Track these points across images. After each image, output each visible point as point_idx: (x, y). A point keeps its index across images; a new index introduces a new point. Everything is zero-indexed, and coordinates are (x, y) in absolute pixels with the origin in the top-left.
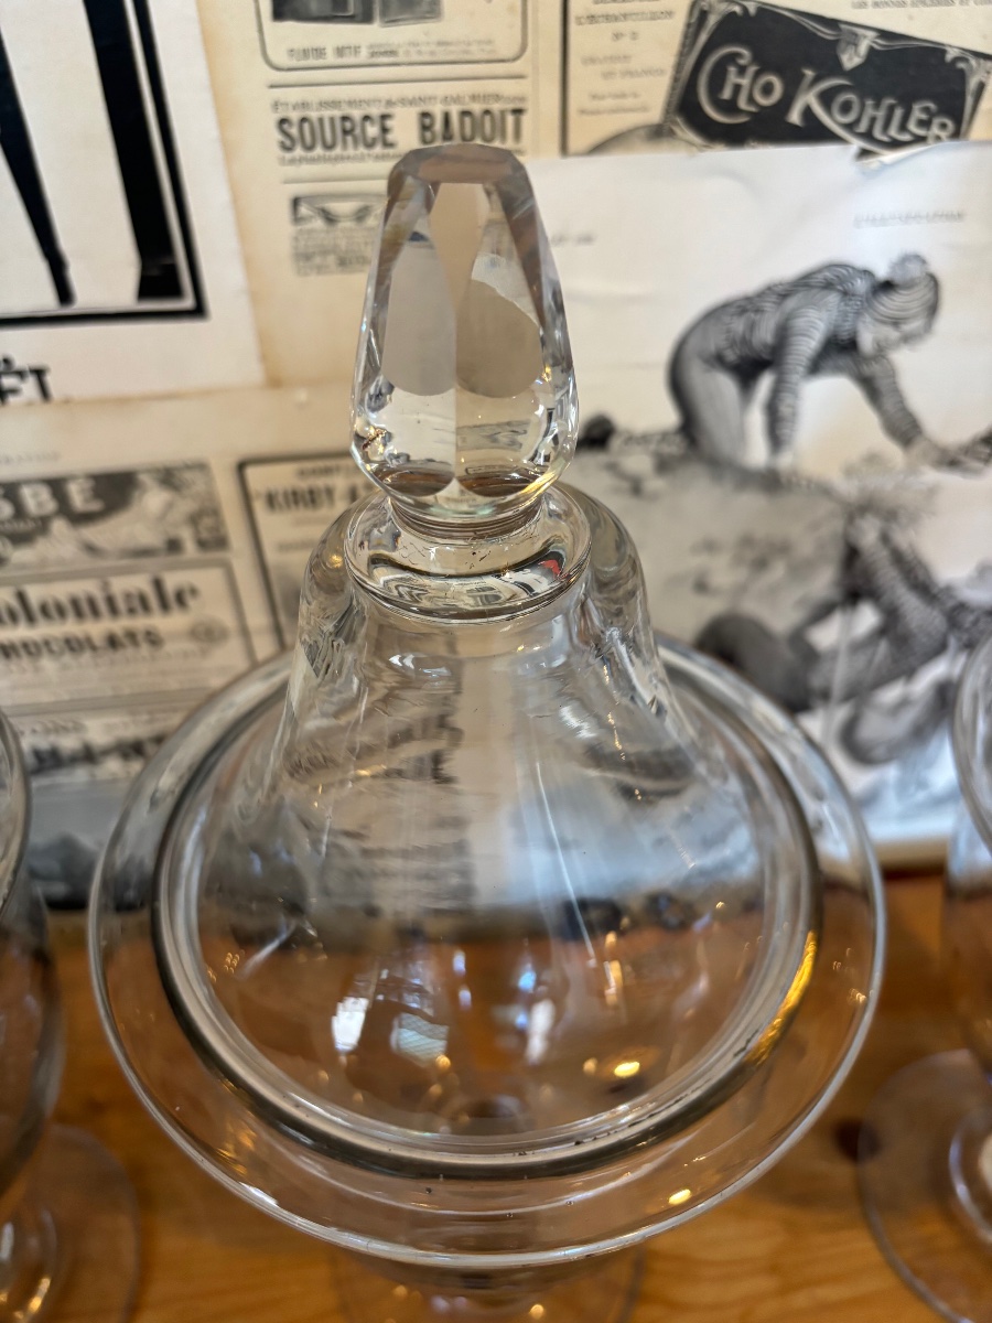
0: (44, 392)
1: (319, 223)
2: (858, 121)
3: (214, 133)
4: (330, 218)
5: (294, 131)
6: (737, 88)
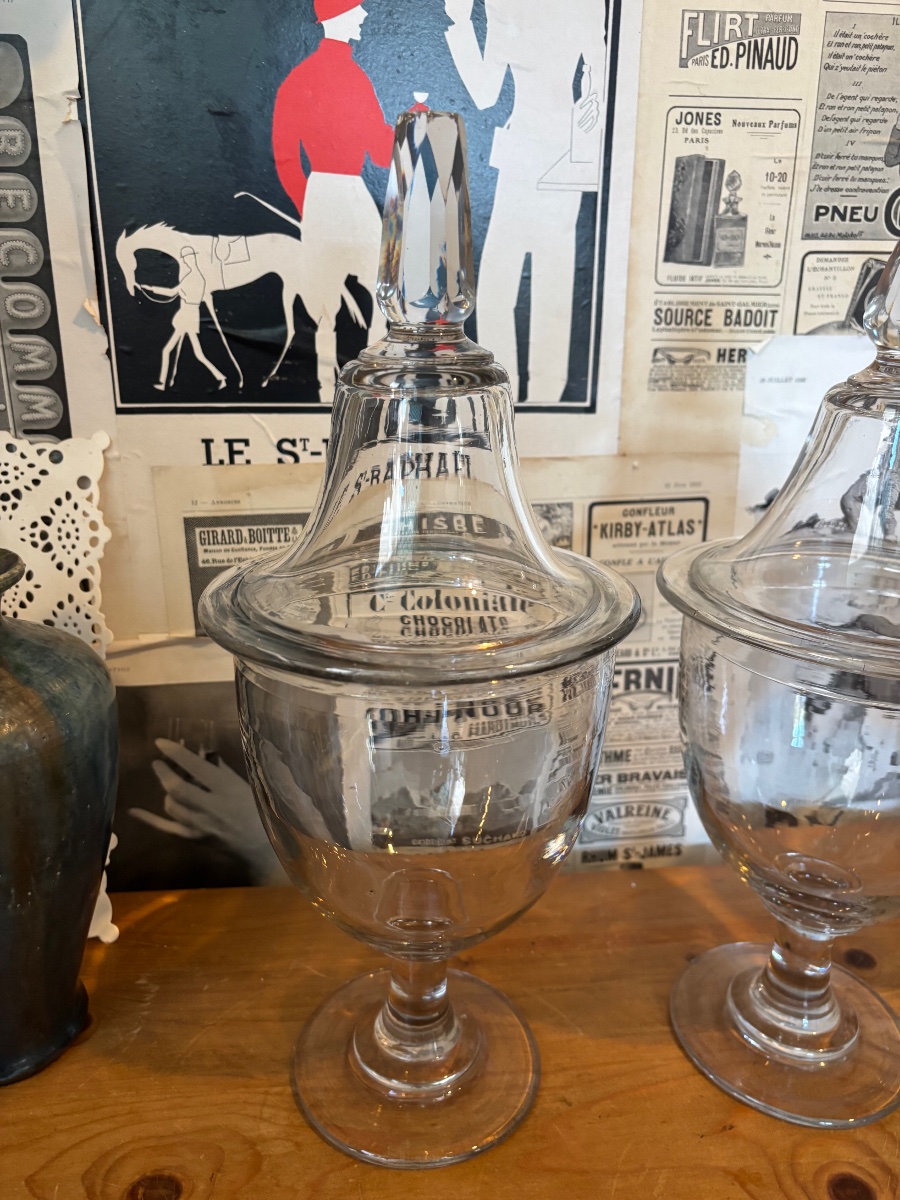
1: (666, 363)
3: (624, 314)
4: (672, 361)
5: (663, 315)
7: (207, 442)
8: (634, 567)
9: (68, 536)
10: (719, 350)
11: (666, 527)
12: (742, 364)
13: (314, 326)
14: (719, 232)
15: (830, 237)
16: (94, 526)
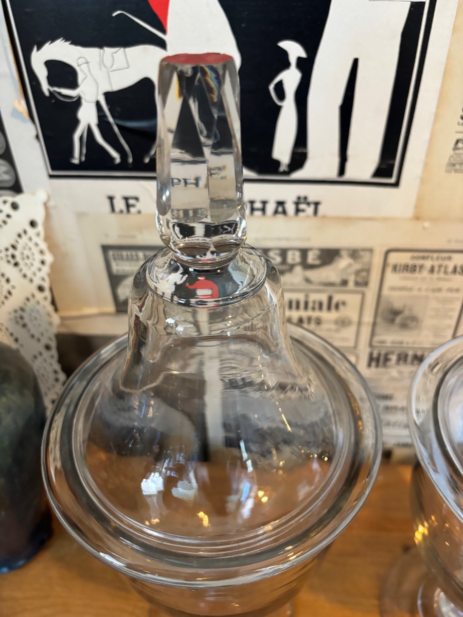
0: (316, 212)
7: (111, 199)
8: (415, 293)
9: (28, 257)
11: (443, 269)
16: (42, 252)
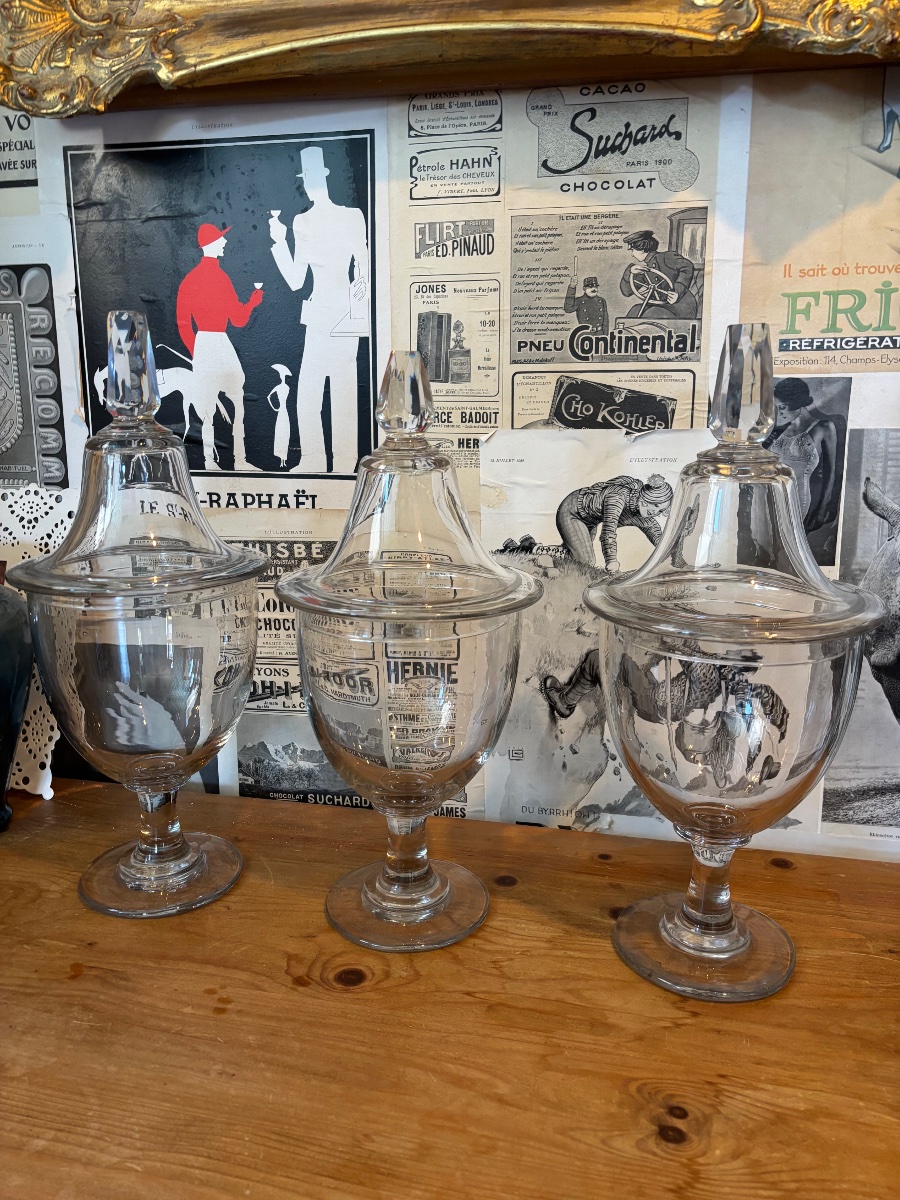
0: (313, 507)
2: (625, 420)
6: (576, 409)
7: (142, 503)
10: (459, 440)
12: (476, 449)
13: (201, 423)
14: (452, 361)
15: (530, 362)
